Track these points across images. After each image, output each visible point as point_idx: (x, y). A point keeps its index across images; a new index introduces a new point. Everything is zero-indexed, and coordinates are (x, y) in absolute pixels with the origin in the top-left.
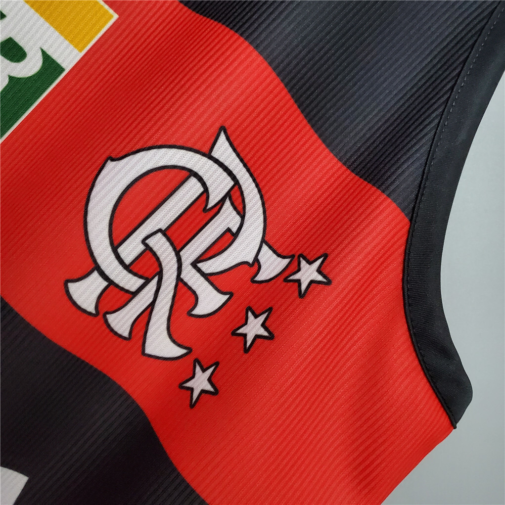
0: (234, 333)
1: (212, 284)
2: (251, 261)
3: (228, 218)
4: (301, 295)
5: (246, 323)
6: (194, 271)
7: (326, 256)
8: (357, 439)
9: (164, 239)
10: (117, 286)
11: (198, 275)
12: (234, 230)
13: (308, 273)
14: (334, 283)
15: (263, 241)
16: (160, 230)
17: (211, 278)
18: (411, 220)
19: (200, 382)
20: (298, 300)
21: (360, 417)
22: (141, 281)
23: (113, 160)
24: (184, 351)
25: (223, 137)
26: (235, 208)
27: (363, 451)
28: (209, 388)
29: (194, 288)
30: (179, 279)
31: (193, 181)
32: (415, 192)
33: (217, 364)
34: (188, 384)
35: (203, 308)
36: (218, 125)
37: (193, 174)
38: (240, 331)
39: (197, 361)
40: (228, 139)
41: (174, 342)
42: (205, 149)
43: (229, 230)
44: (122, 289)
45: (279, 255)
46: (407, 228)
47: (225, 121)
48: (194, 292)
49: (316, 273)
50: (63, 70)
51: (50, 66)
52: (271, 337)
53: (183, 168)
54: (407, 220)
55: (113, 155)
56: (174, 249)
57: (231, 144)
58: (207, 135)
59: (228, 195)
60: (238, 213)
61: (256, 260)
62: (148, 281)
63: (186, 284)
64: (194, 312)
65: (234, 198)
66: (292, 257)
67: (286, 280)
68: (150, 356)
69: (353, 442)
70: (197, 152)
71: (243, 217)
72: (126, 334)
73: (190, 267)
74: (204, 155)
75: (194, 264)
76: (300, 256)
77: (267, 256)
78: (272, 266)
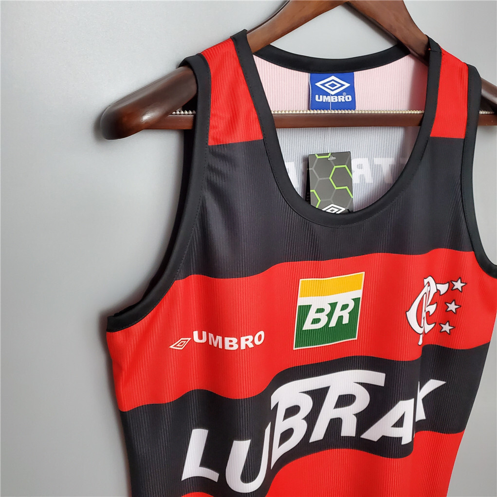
0: (447, 312)
5: (449, 307)
7: (461, 278)
13: (458, 285)
14: (469, 284)
15: (436, 284)
19: (447, 328)
20: (462, 293)
24: (434, 324)
28: (451, 328)
33: (448, 321)
35: (432, 312)
38: (449, 310)
39: (440, 324)
41: (429, 324)
45: (444, 284)
49: (461, 284)
50: (360, 298)
51: (356, 300)
52: (461, 306)
55: (407, 311)
61: (437, 290)
64: (431, 315)
66: (448, 282)
67: (452, 290)
76: (451, 281)
77: (440, 287)
78: (443, 288)
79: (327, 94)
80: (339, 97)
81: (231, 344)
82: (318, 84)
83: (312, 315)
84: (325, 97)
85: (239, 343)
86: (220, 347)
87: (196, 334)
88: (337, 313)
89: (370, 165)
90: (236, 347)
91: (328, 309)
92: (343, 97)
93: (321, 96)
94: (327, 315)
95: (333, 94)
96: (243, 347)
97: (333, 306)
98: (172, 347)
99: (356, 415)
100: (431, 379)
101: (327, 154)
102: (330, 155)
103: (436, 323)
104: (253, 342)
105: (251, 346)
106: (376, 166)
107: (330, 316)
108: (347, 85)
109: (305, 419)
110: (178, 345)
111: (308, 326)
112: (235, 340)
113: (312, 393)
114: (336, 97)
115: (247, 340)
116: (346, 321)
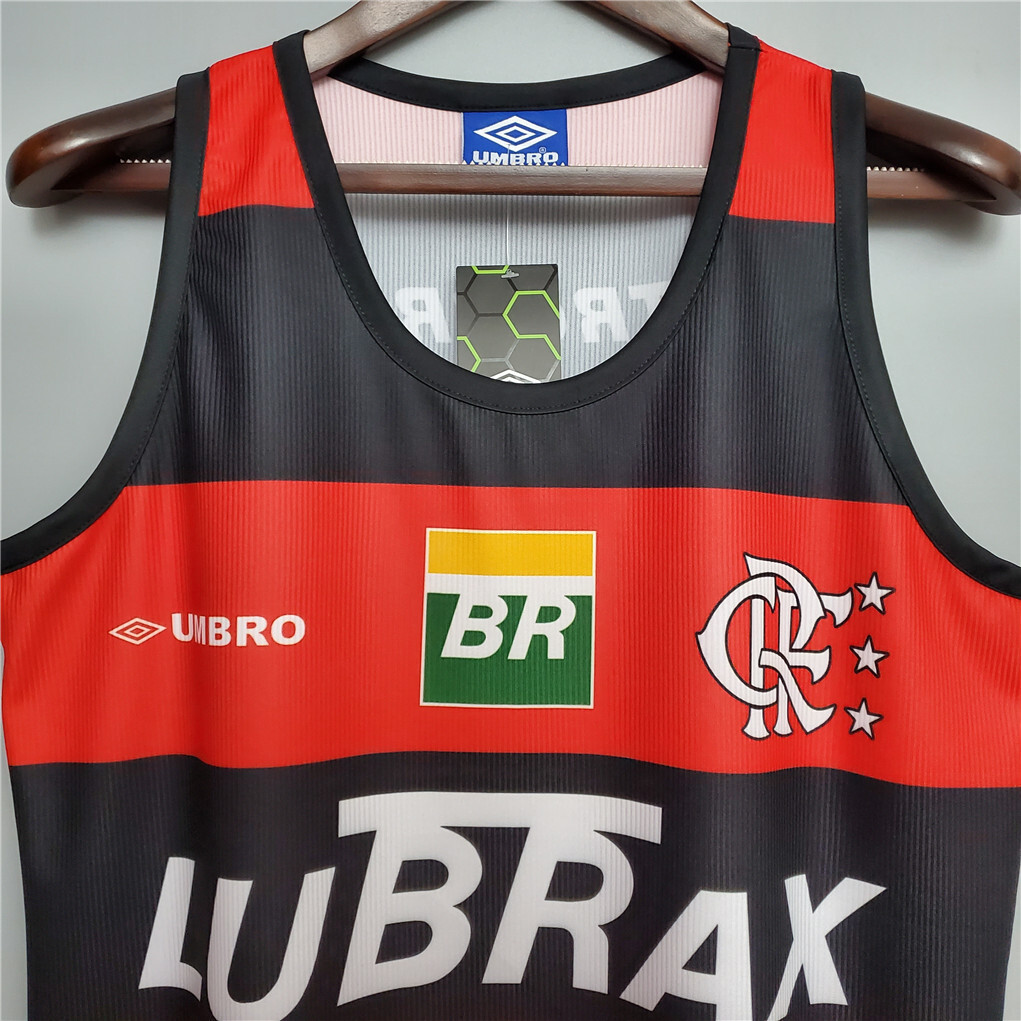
0: (857, 671)
1: (810, 651)
2: (822, 614)
3: (787, 601)
4: (883, 613)
5: (859, 659)
6: (794, 654)
7: (875, 574)
8: (992, 668)
9: (767, 652)
10: (767, 706)
11: (798, 653)
12: (795, 605)
13: (873, 594)
14: (898, 589)
15: (819, 594)
16: (762, 650)
17: (806, 649)
18: (908, 505)
19: (863, 719)
20: (884, 618)
21: (982, 654)
22: (775, 690)
23: (700, 633)
24: (831, 709)
25: (748, 558)
26: (786, 591)
27: (1002, 672)
28: (873, 718)
29: (802, 665)
30: (790, 667)
31: (754, 601)
32: (895, 485)
33: (864, 700)
34: (856, 727)
35: (819, 672)
36: (741, 556)
37: (751, 598)
38: (860, 667)
39: (846, 709)
40: (752, 557)
41: (819, 709)
42: (747, 577)
43: (793, 608)
44: (770, 705)
45: (839, 595)
46: (910, 511)
47: (743, 548)
48: (804, 667)
49: (880, 590)
50: (590, 597)
51: (581, 602)
52: (887, 655)
53: (745, 600)
54: (905, 507)
55: (698, 630)
56: (775, 652)
57: (756, 558)
58: (741, 567)
59: (777, 587)
60: (789, 592)
61: (825, 610)
62: (777, 686)
63: (796, 667)
64: (815, 680)
65: (780, 586)
66: (850, 590)
67: (861, 609)
68: (811, 732)
69: (991, 672)
70: (744, 582)
71: (794, 592)
72: (790, 731)
73: (790, 653)
74: (748, 580)
75: (791, 650)
76: (856, 585)
77: (831, 602)
78: (841, 606)
79: (501, 150)
80: (529, 155)
81: (219, 631)
82: (481, 132)
83: (461, 622)
84: (494, 155)
85: (233, 630)
86: (204, 643)
87: (177, 618)
88: (528, 626)
89: (622, 302)
90: (226, 639)
91: (501, 612)
92: (539, 155)
93: (486, 154)
94: (501, 626)
95: (516, 151)
96: (242, 641)
97: (516, 604)
98: (114, 632)
99: (606, 927)
100: (846, 876)
101: (502, 267)
102: (505, 269)
103: (835, 706)
104: (267, 633)
105: (261, 641)
106: (634, 302)
107: (509, 628)
108: (550, 133)
109: (463, 906)
110: (132, 631)
111: (453, 648)
112: (225, 622)
113: (478, 836)
114: (522, 156)
115: (252, 625)
116: (556, 650)
